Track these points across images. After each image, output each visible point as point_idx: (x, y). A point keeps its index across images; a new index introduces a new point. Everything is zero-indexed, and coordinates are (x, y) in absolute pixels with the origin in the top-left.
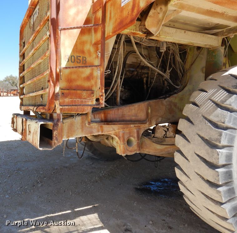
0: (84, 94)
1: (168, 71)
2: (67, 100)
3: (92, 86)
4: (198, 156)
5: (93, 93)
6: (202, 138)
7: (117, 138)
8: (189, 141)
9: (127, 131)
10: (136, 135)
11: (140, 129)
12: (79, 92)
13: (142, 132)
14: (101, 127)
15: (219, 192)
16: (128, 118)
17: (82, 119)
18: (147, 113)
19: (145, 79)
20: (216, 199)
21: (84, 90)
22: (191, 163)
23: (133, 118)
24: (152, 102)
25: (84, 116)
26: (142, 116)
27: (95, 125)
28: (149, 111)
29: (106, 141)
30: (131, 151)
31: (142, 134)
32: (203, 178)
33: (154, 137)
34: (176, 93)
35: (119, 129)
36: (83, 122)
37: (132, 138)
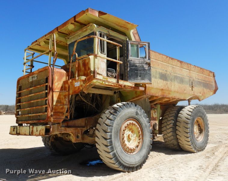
0: (61, 114)
1: (94, 104)
2: (54, 117)
3: (63, 111)
4: (102, 136)
5: (64, 114)
6: (103, 130)
7: (72, 135)
8: (99, 132)
9: (77, 131)
10: (81, 133)
11: (82, 130)
12: (59, 114)
13: (83, 132)
14: (66, 129)
15: (108, 148)
16: (77, 125)
17: (58, 125)
18: (85, 123)
19: (84, 107)
20: (108, 151)
21: (60, 113)
22: (100, 139)
23: (79, 125)
24: (87, 118)
25: (58, 124)
26: (83, 124)
27: (63, 128)
28: (86, 122)
29: (67, 138)
30: (79, 141)
31: (84, 133)
32: (104, 145)
33: (89, 134)
34: (98, 114)
35: (73, 130)
36: (58, 127)
37: (79, 135)
